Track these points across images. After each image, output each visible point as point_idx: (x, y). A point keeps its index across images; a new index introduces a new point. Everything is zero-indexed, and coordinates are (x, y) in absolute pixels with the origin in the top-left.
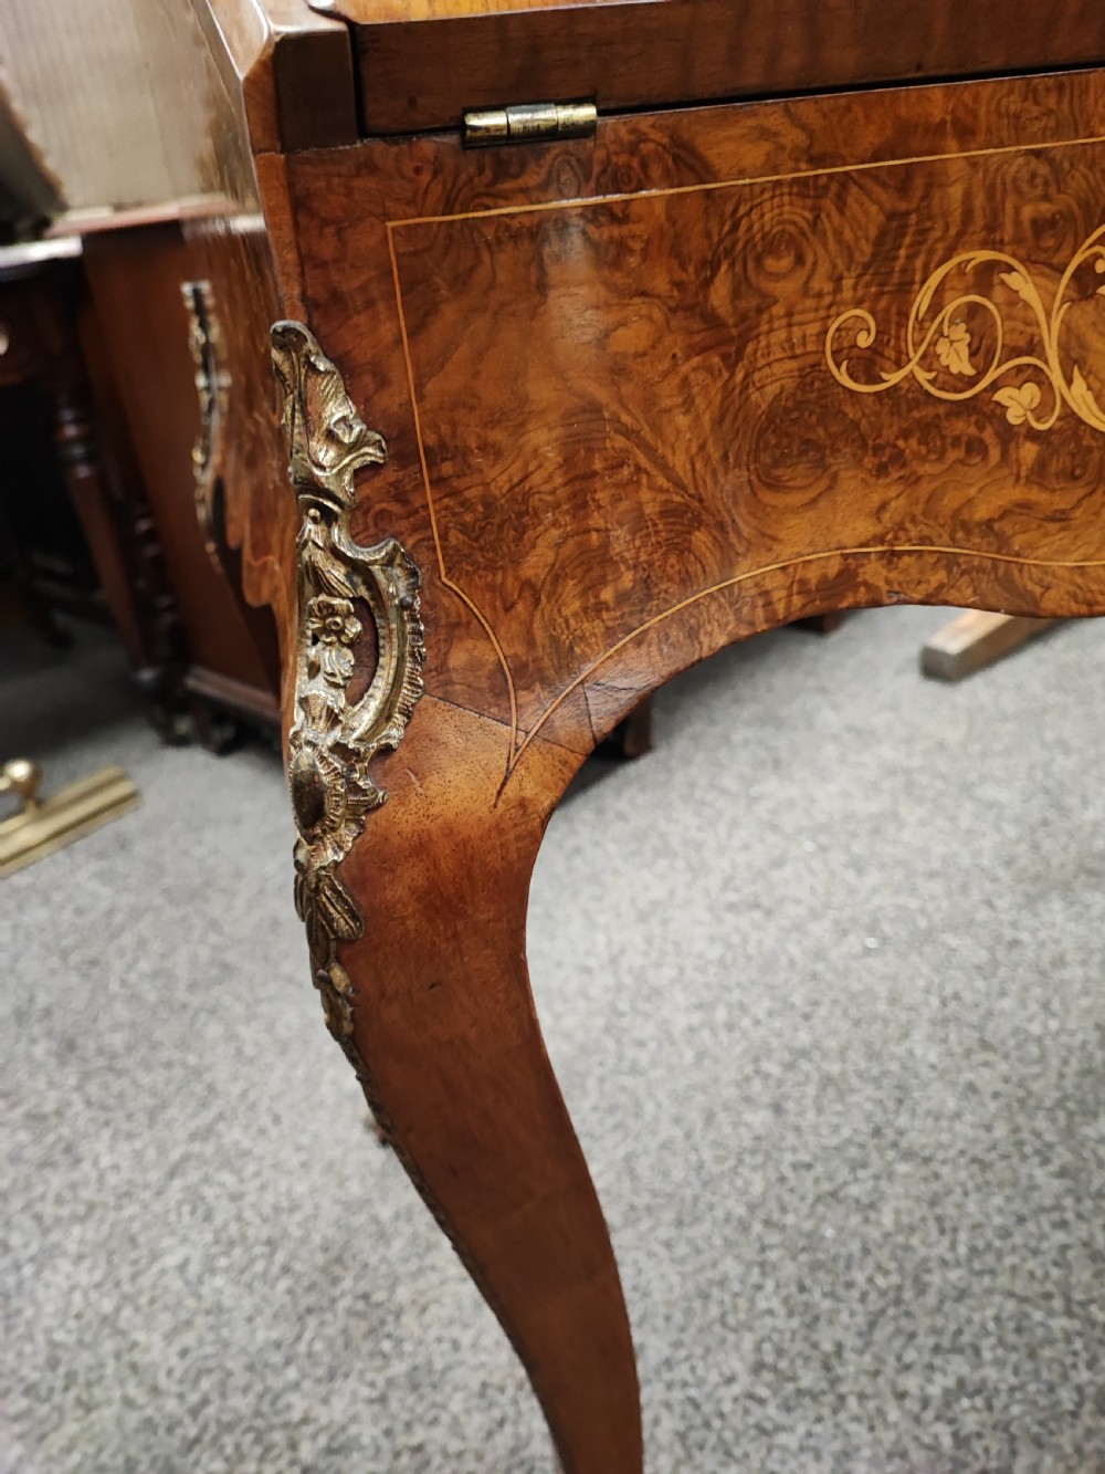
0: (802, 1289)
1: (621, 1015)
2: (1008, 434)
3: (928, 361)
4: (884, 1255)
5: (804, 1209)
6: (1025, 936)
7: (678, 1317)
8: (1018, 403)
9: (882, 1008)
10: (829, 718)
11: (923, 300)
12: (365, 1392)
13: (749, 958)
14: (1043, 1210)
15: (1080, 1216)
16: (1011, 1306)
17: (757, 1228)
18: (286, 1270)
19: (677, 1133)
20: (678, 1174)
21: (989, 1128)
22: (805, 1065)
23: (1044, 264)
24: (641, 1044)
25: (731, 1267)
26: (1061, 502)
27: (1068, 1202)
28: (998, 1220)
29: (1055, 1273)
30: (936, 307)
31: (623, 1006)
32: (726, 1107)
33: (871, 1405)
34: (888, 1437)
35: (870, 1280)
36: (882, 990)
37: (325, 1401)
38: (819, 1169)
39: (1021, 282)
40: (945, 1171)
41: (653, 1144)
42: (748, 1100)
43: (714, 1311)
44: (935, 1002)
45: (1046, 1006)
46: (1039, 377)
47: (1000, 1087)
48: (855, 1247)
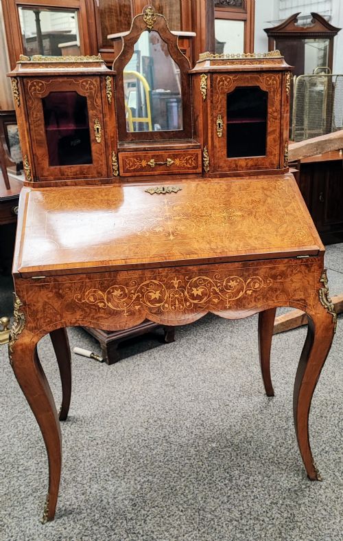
0: (129, 460)
1: (125, 404)
2: (99, 308)
3: (88, 299)
4: (149, 458)
5: (139, 447)
6: (231, 404)
7: (102, 461)
8: (101, 305)
9: (185, 413)
10: (228, 340)
11: (87, 293)
12: (35, 462)
13: (163, 397)
14: (187, 456)
15: (194, 459)
16: (167, 471)
17: (127, 449)
18: (29, 440)
19: (122, 430)
20: (117, 437)
21: (189, 440)
22: (159, 422)
23: (103, 291)
24: (126, 411)
25: (118, 454)
26: (106, 317)
27: (194, 456)
28: (177, 456)
29: (181, 467)
30: (88, 294)
31: (127, 403)
32: (136, 427)
33: (129, 480)
34: (128, 485)
35: (143, 462)
36: (188, 410)
37: (27, 462)
38: (147, 442)
39: (100, 292)
40: (173, 446)
41: (116, 431)
42: (141, 426)
43: (109, 461)
44: (198, 414)
45: (222, 419)
46: (104, 303)
47: (198, 433)
48: (144, 456)
